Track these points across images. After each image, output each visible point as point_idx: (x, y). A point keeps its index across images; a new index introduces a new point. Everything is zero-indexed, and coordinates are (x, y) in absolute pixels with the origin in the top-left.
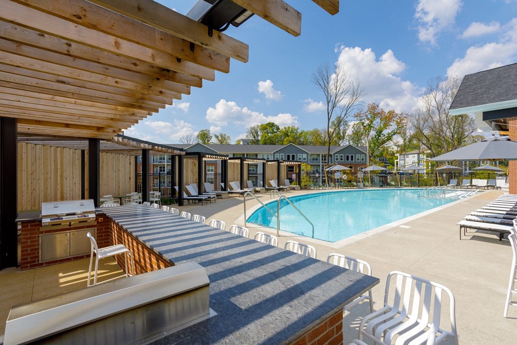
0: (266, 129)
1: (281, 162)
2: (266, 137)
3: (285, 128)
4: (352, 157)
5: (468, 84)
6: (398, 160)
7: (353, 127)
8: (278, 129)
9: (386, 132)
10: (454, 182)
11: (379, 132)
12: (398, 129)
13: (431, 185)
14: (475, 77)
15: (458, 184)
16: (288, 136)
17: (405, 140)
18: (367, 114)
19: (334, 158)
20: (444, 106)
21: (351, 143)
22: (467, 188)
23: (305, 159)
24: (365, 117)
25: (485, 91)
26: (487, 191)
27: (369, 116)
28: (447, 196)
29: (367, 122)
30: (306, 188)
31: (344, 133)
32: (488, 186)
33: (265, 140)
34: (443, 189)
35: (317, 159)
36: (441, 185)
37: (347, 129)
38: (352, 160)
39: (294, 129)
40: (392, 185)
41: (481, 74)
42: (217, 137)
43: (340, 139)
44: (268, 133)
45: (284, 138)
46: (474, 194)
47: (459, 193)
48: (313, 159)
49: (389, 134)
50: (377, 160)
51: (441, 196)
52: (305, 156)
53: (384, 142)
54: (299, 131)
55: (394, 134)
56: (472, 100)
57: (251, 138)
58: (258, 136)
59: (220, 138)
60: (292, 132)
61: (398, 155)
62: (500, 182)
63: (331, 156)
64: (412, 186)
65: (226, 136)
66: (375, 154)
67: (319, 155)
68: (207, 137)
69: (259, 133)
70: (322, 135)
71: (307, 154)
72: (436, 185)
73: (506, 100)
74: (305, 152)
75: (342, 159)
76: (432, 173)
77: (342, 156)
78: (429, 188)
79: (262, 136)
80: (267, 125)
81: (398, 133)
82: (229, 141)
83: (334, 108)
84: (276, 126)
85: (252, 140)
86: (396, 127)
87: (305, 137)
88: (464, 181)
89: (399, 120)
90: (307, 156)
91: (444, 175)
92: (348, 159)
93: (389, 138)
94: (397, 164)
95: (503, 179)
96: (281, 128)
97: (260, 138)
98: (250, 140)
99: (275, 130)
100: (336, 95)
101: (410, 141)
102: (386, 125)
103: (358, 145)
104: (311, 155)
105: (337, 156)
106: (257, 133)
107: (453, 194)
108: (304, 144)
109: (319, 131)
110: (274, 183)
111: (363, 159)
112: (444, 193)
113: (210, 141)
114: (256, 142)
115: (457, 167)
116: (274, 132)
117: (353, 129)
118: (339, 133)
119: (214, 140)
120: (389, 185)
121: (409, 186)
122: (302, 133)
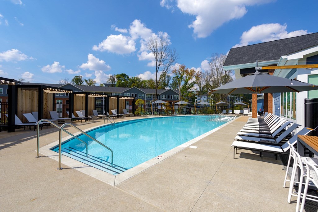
0: (120, 78)
1: (120, 97)
2: (120, 82)
3: (132, 78)
4: (171, 96)
5: (232, 53)
6: (197, 99)
7: (173, 79)
8: (128, 78)
9: (190, 82)
10: (224, 111)
11: (186, 82)
12: (197, 80)
13: (213, 113)
14: (235, 50)
15: (227, 113)
16: (134, 83)
17: (200, 88)
18: (179, 71)
19: (161, 96)
20: (219, 70)
21: (172, 89)
22: (231, 115)
23: (143, 97)
24: (178, 73)
25: (241, 57)
26: (240, 116)
27: (181, 72)
28: (222, 119)
29: (180, 76)
30: (138, 115)
31: (168, 82)
32: (240, 114)
33: (119, 84)
34: (219, 115)
35: (150, 97)
36: (218, 113)
37: (169, 80)
38: (171, 98)
39: (138, 78)
40: (192, 113)
41: (238, 48)
42: (86, 81)
43: (165, 86)
44: (121, 80)
45: (132, 84)
46: (235, 118)
47: (227, 118)
48: (148, 97)
49: (191, 83)
50: (186, 98)
51: (218, 120)
52: (143, 95)
53: (189, 88)
54: (142, 80)
55: (194, 84)
56: (235, 62)
57: (110, 82)
58: (115, 82)
59: (88, 82)
60: (137, 80)
61: (197, 96)
62: (246, 111)
63: (159, 95)
64: (203, 114)
65: (93, 81)
66: (184, 95)
67: (152, 95)
68: (80, 81)
69: (116, 80)
70: (155, 83)
71: (145, 94)
72: (216, 113)
73: (251, 63)
74: (144, 93)
75: (165, 98)
76: (214, 107)
77: (165, 96)
78: (212, 115)
79: (117, 82)
80: (121, 75)
81: (196, 83)
82: (95, 84)
83: (160, 65)
84: (127, 76)
85: (111, 84)
86: (195, 79)
87: (145, 83)
88: (229, 110)
89: (197, 76)
90: (145, 95)
91: (220, 108)
92: (169, 98)
93: (192, 86)
94: (196, 101)
95: (246, 110)
96: (130, 77)
97: (116, 83)
98: (109, 84)
99: (126, 79)
100: (161, 57)
101: (203, 88)
102: (190, 78)
103: (175, 90)
104: (147, 95)
105: (163, 96)
106: (114, 79)
107: (224, 118)
108: (144, 88)
109: (153, 80)
110: (114, 112)
111: (177, 98)
112: (220, 118)
113: (82, 84)
114: (113, 86)
115: (225, 103)
116: (125, 80)
117: (173, 80)
118: (165, 82)
119: (85, 83)
120: (190, 113)
121: (201, 114)
122: (143, 81)
